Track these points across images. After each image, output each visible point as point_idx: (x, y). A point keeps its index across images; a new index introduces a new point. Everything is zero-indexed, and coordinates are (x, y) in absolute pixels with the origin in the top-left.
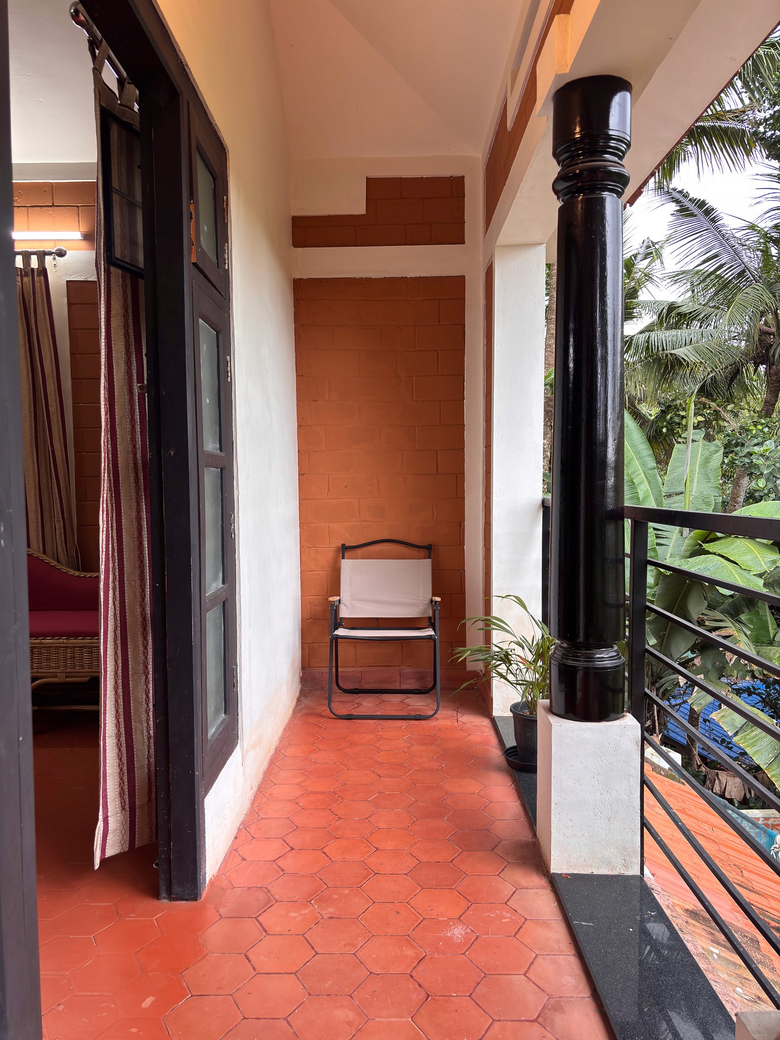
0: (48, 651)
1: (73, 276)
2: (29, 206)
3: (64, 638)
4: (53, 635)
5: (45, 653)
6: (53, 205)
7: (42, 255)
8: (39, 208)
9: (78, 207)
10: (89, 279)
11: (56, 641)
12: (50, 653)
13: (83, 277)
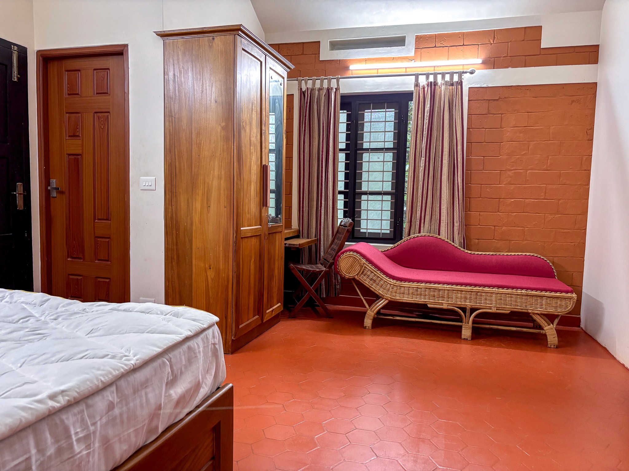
0: (486, 295)
1: (473, 85)
2: (449, 46)
3: (496, 288)
4: (489, 286)
5: (484, 295)
6: (464, 45)
7: (461, 74)
8: (455, 47)
9: (478, 45)
10: (483, 86)
11: (491, 290)
12: (487, 296)
13: (478, 85)
